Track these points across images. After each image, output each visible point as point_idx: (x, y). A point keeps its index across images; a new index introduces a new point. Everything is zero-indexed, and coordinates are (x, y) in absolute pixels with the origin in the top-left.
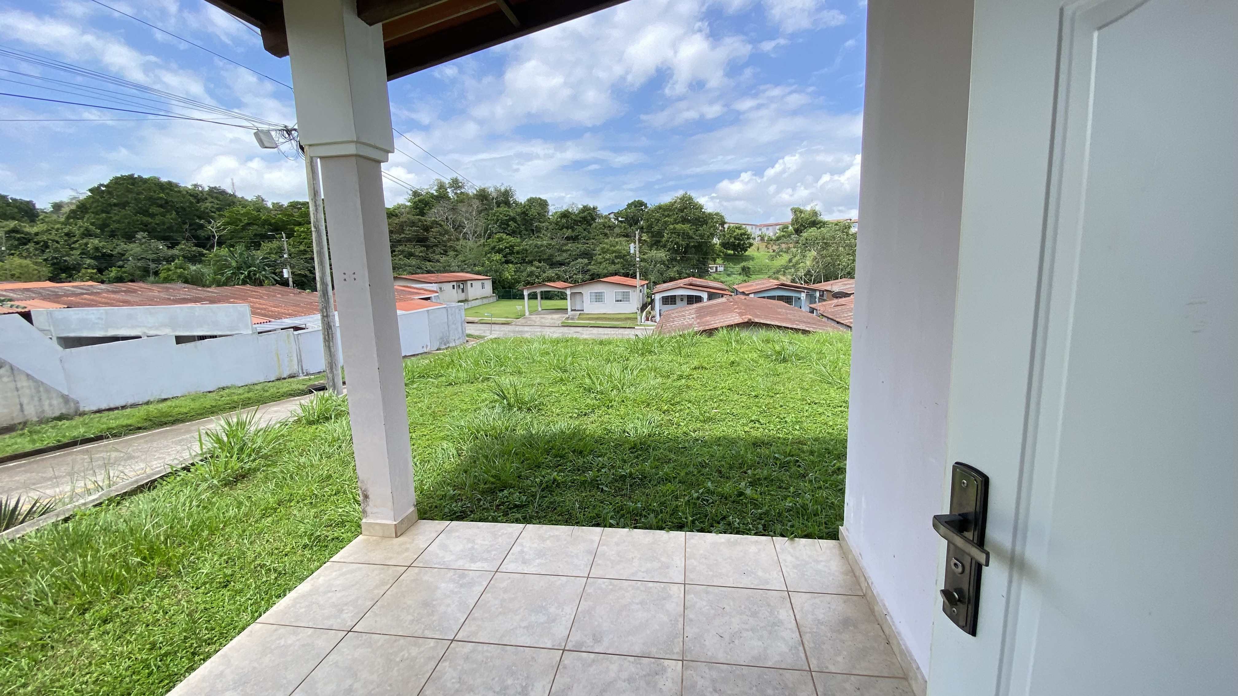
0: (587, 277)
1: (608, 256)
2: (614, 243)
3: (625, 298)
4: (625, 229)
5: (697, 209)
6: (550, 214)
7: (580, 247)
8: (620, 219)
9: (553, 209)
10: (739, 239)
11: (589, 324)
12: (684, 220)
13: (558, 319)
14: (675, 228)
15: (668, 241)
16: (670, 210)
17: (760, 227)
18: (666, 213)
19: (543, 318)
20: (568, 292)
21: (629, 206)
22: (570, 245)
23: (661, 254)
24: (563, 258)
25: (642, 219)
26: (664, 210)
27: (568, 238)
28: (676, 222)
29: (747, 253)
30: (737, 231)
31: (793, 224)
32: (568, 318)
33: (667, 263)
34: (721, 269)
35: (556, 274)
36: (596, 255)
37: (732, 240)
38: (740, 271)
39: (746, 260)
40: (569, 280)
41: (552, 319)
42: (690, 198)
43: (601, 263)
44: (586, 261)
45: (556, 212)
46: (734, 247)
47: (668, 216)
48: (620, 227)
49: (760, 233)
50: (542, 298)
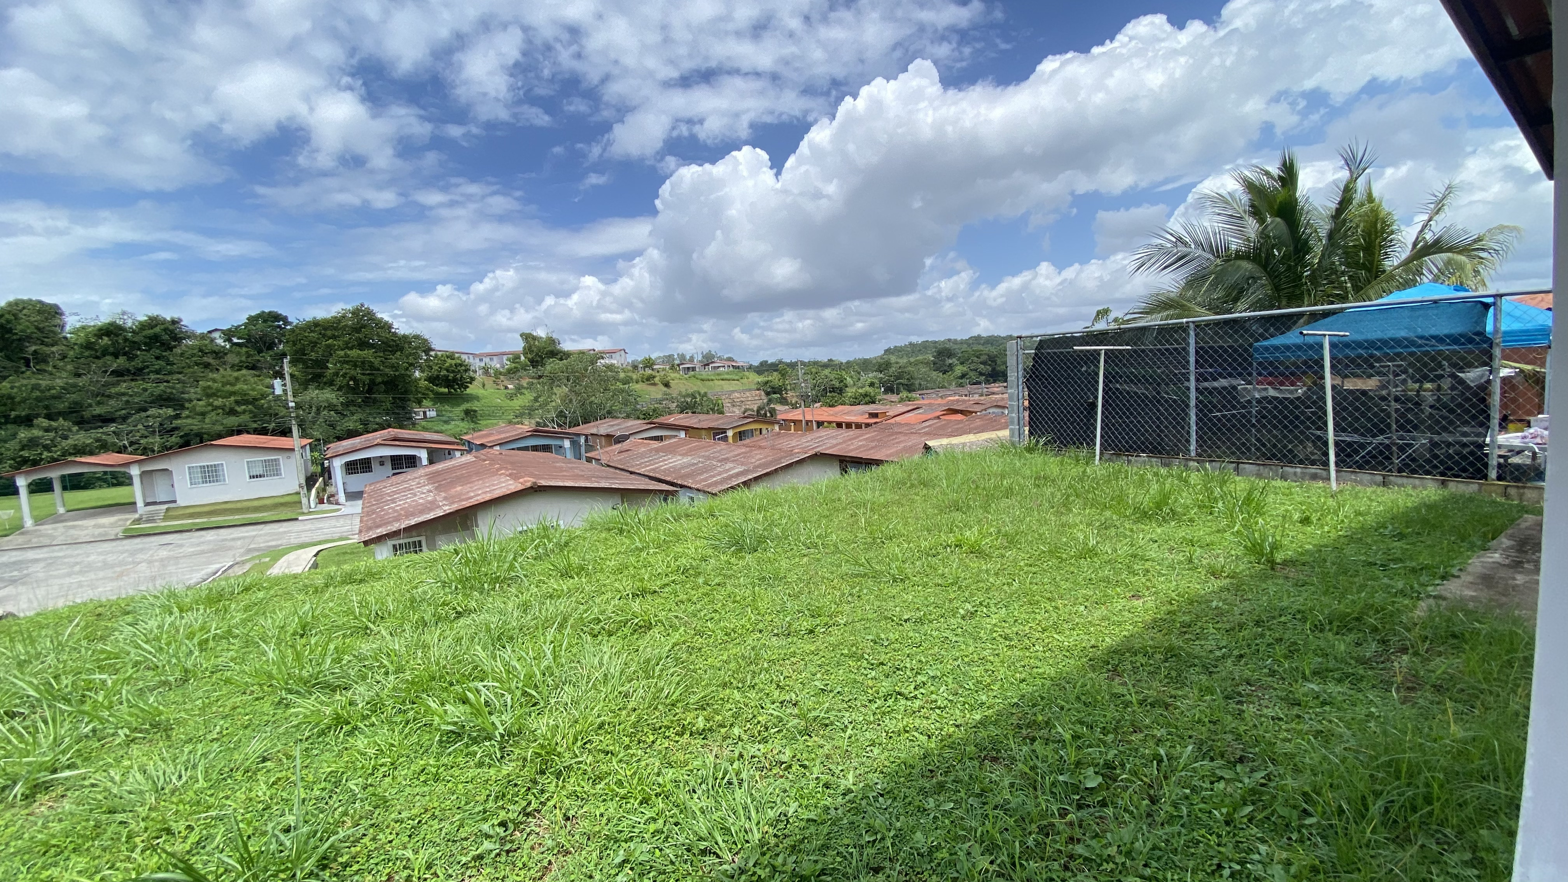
0: (174, 439)
1: (218, 402)
2: (231, 379)
3: (271, 469)
4: (249, 356)
5: (382, 328)
6: (68, 328)
7: (150, 387)
8: (235, 340)
9: (71, 322)
10: (453, 372)
11: (194, 524)
12: (363, 345)
13: (112, 525)
14: (347, 356)
15: (336, 374)
16: (336, 329)
17: (481, 357)
18: (329, 333)
19: (74, 527)
20: (135, 471)
21: (252, 320)
22: (124, 385)
23: (328, 395)
24: (109, 409)
25: (280, 342)
26: (325, 329)
27: (117, 373)
28: (347, 346)
29: (468, 391)
30: (449, 361)
31: (525, 354)
32: (138, 521)
33: (340, 408)
34: (432, 414)
35: (97, 440)
36: (190, 401)
37: (444, 373)
38: (462, 415)
39: (468, 401)
40: (130, 449)
41: (95, 526)
42: (370, 314)
43: (203, 414)
44: (170, 412)
45: (83, 328)
46: (448, 383)
47: (334, 337)
48: (238, 354)
49: (483, 364)
50: (65, 488)
